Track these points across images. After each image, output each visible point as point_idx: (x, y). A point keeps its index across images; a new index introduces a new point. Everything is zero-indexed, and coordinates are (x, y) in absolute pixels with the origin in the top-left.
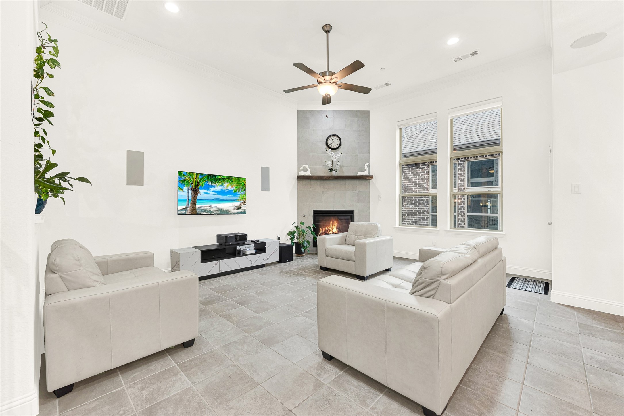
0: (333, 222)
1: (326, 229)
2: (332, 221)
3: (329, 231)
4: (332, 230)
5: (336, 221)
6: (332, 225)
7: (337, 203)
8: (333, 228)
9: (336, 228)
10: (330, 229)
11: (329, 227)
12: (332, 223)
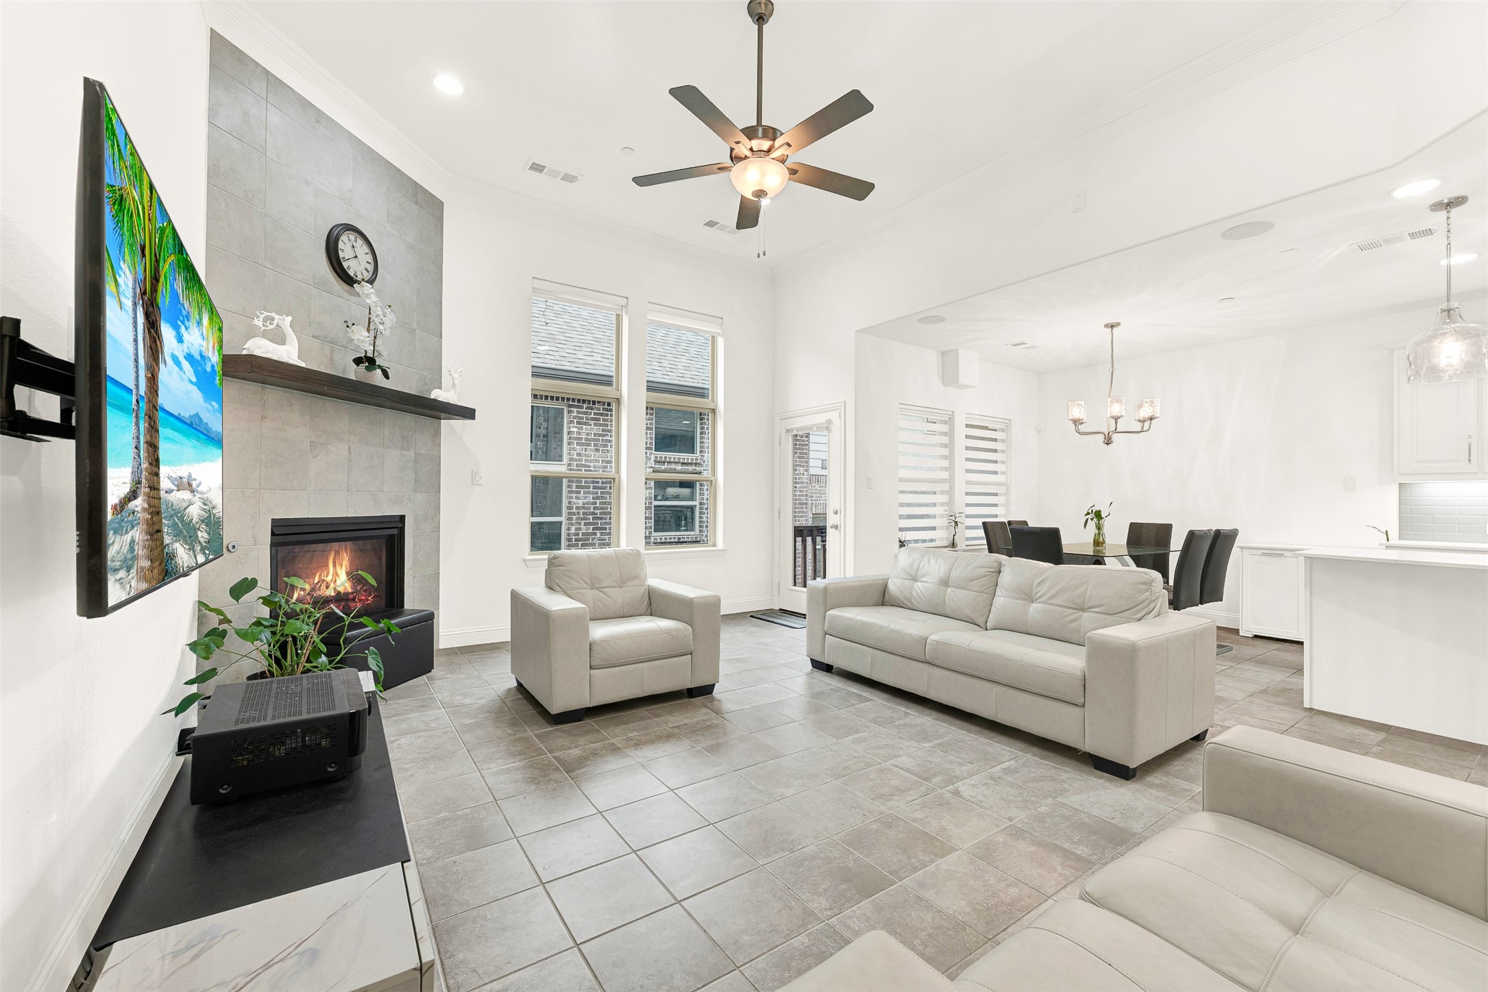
0: (337, 553)
1: (316, 582)
2: (333, 553)
3: (323, 586)
4: (335, 581)
5: (346, 549)
6: (334, 565)
7: (358, 491)
8: (337, 574)
9: (347, 573)
10: (329, 578)
11: (325, 573)
12: (334, 560)
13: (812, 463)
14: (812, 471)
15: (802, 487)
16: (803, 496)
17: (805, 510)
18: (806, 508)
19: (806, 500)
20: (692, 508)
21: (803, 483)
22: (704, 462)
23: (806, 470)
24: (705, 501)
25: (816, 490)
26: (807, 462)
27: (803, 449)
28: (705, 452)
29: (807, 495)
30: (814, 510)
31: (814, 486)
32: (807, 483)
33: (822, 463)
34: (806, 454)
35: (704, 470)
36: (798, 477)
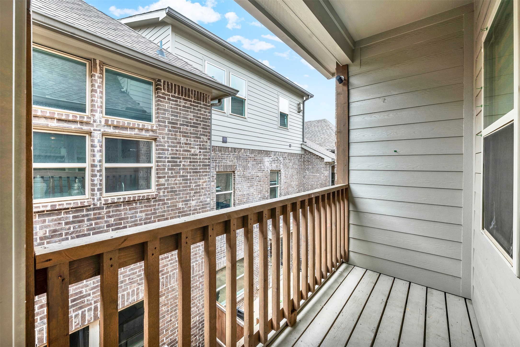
13: (213, 138)
14: (214, 144)
15: (206, 152)
16: (206, 159)
17: (208, 170)
18: (209, 169)
19: (209, 162)
20: (83, 170)
21: (206, 149)
22: (94, 121)
23: (209, 139)
24: (96, 163)
25: (219, 156)
26: (209, 133)
27: (206, 122)
28: (96, 111)
29: (209, 159)
30: (217, 169)
31: (218, 154)
32: (209, 149)
33: (223, 139)
34: (208, 126)
35: (94, 130)
36: (202, 144)
